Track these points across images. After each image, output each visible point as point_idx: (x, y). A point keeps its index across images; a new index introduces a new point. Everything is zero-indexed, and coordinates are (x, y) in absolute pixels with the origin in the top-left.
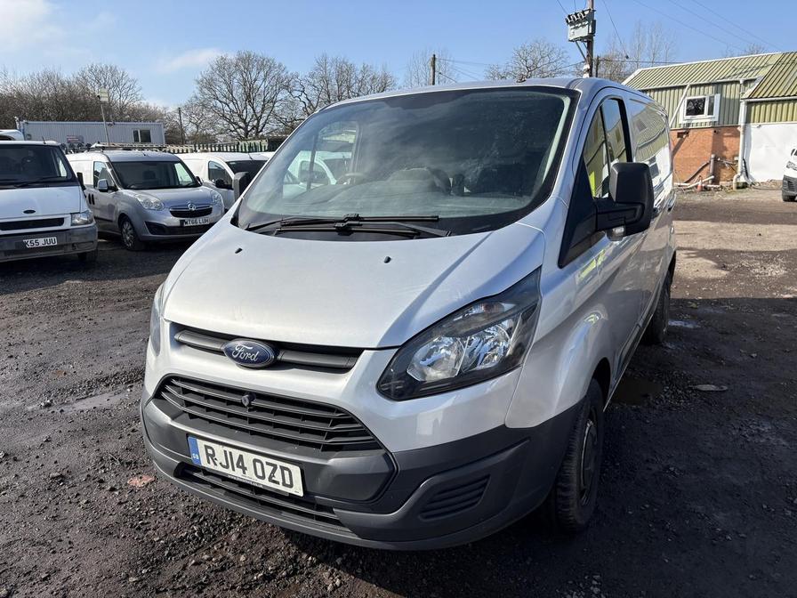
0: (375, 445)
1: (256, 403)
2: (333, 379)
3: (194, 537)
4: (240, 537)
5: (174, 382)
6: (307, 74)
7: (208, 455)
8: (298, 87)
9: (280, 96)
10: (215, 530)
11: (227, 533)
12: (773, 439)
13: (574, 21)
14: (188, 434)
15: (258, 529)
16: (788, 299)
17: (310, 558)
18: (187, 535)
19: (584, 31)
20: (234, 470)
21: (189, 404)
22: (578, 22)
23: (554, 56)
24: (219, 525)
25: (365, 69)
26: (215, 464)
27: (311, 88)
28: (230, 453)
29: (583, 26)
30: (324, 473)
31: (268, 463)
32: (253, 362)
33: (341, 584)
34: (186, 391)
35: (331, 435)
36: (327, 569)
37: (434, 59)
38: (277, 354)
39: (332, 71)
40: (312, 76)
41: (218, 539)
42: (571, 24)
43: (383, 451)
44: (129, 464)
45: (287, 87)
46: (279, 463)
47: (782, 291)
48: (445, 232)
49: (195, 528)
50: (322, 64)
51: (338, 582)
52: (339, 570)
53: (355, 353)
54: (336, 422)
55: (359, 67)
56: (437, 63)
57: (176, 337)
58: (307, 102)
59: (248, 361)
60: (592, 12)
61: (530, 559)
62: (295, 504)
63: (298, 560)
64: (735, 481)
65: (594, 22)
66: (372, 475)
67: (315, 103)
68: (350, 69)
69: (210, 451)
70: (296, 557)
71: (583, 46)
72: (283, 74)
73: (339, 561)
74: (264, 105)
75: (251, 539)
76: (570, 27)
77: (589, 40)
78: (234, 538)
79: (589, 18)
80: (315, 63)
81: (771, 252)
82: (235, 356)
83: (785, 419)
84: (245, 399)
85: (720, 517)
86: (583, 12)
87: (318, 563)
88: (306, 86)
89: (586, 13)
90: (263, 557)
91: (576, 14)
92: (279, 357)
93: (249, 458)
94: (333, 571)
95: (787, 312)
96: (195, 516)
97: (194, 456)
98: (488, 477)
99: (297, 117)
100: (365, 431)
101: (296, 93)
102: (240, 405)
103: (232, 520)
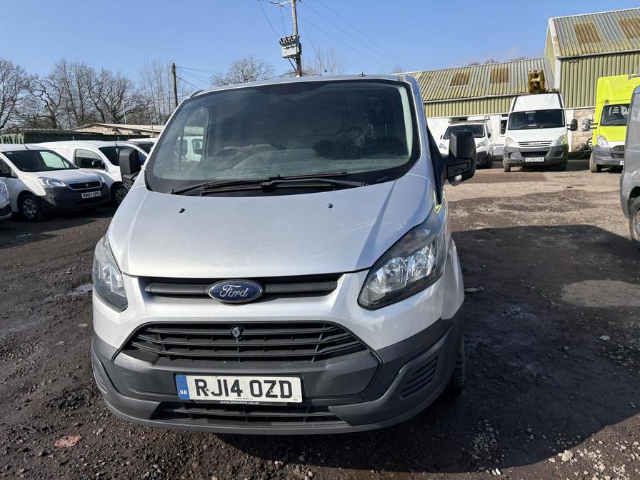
0: (362, 346)
1: (246, 332)
2: (319, 301)
3: (159, 474)
4: (200, 463)
5: (150, 330)
6: (48, 76)
7: (198, 388)
8: (38, 87)
9: (20, 96)
10: (173, 464)
11: (185, 464)
12: (526, 315)
13: (286, 43)
14: (175, 374)
15: (213, 452)
16: (480, 230)
17: (276, 463)
18: (150, 474)
19: (293, 51)
20: (227, 395)
21: (168, 347)
22: (289, 44)
23: (263, 69)
24: (176, 459)
25: (104, 74)
26: (206, 394)
27: (52, 88)
28: (225, 381)
29: (293, 47)
30: (323, 378)
31: (265, 382)
32: (244, 298)
33: (314, 475)
34: (164, 336)
35: (322, 346)
36: (295, 467)
37: (174, 67)
38: (264, 288)
39: (71, 74)
40: (52, 78)
41: (181, 471)
42: (284, 45)
43: (368, 351)
44: (45, 429)
45: (27, 87)
46: (277, 379)
47: (473, 225)
48: (360, 183)
49: (155, 466)
50: (62, 67)
51: (310, 474)
52: (305, 465)
53: (334, 277)
54: (325, 335)
55: (98, 71)
56: (176, 70)
57: (148, 290)
58: (48, 100)
59: (238, 297)
60: (298, 38)
61: (438, 420)
62: (288, 412)
63: (265, 467)
64: (523, 344)
65: (300, 44)
66: (366, 370)
67: (57, 102)
68: (89, 73)
69: (201, 384)
70: (262, 465)
71: (294, 62)
72: (22, 75)
73: (302, 458)
74: (4, 103)
75: (211, 462)
76: (283, 48)
77: (297, 58)
78: (195, 465)
79: (296, 42)
80: (54, 66)
81: (454, 202)
82: (224, 296)
83: (524, 302)
84: (236, 332)
85: (529, 367)
86: (292, 37)
87: (284, 465)
88: (46, 86)
89: (294, 38)
90: (233, 473)
91: (286, 38)
92: (267, 291)
93: (244, 382)
94: (301, 467)
95: (485, 238)
96: (148, 457)
97: (182, 392)
98: (437, 358)
99: (40, 114)
100: (353, 337)
101: (36, 93)
102: (231, 337)
103: (185, 452)
